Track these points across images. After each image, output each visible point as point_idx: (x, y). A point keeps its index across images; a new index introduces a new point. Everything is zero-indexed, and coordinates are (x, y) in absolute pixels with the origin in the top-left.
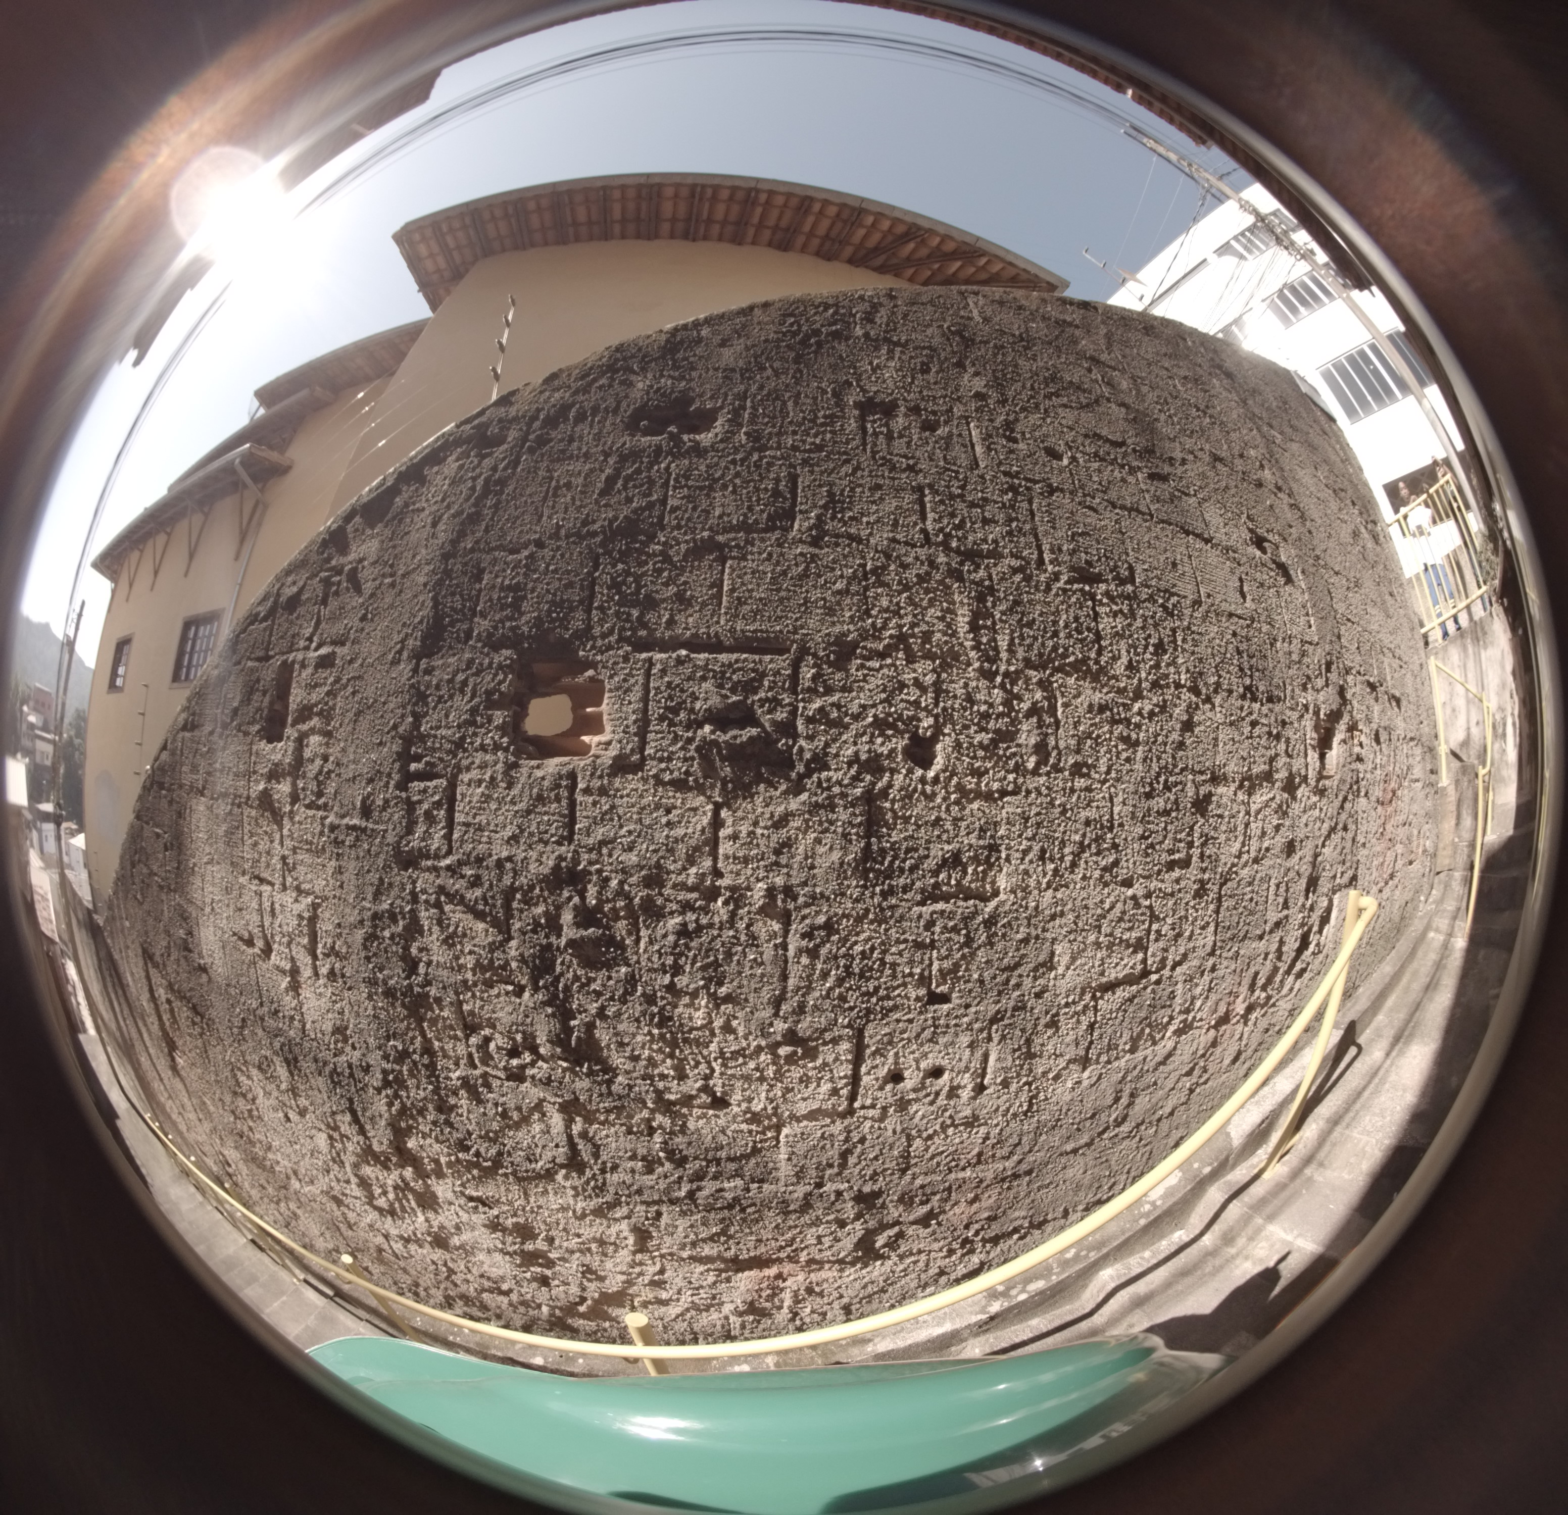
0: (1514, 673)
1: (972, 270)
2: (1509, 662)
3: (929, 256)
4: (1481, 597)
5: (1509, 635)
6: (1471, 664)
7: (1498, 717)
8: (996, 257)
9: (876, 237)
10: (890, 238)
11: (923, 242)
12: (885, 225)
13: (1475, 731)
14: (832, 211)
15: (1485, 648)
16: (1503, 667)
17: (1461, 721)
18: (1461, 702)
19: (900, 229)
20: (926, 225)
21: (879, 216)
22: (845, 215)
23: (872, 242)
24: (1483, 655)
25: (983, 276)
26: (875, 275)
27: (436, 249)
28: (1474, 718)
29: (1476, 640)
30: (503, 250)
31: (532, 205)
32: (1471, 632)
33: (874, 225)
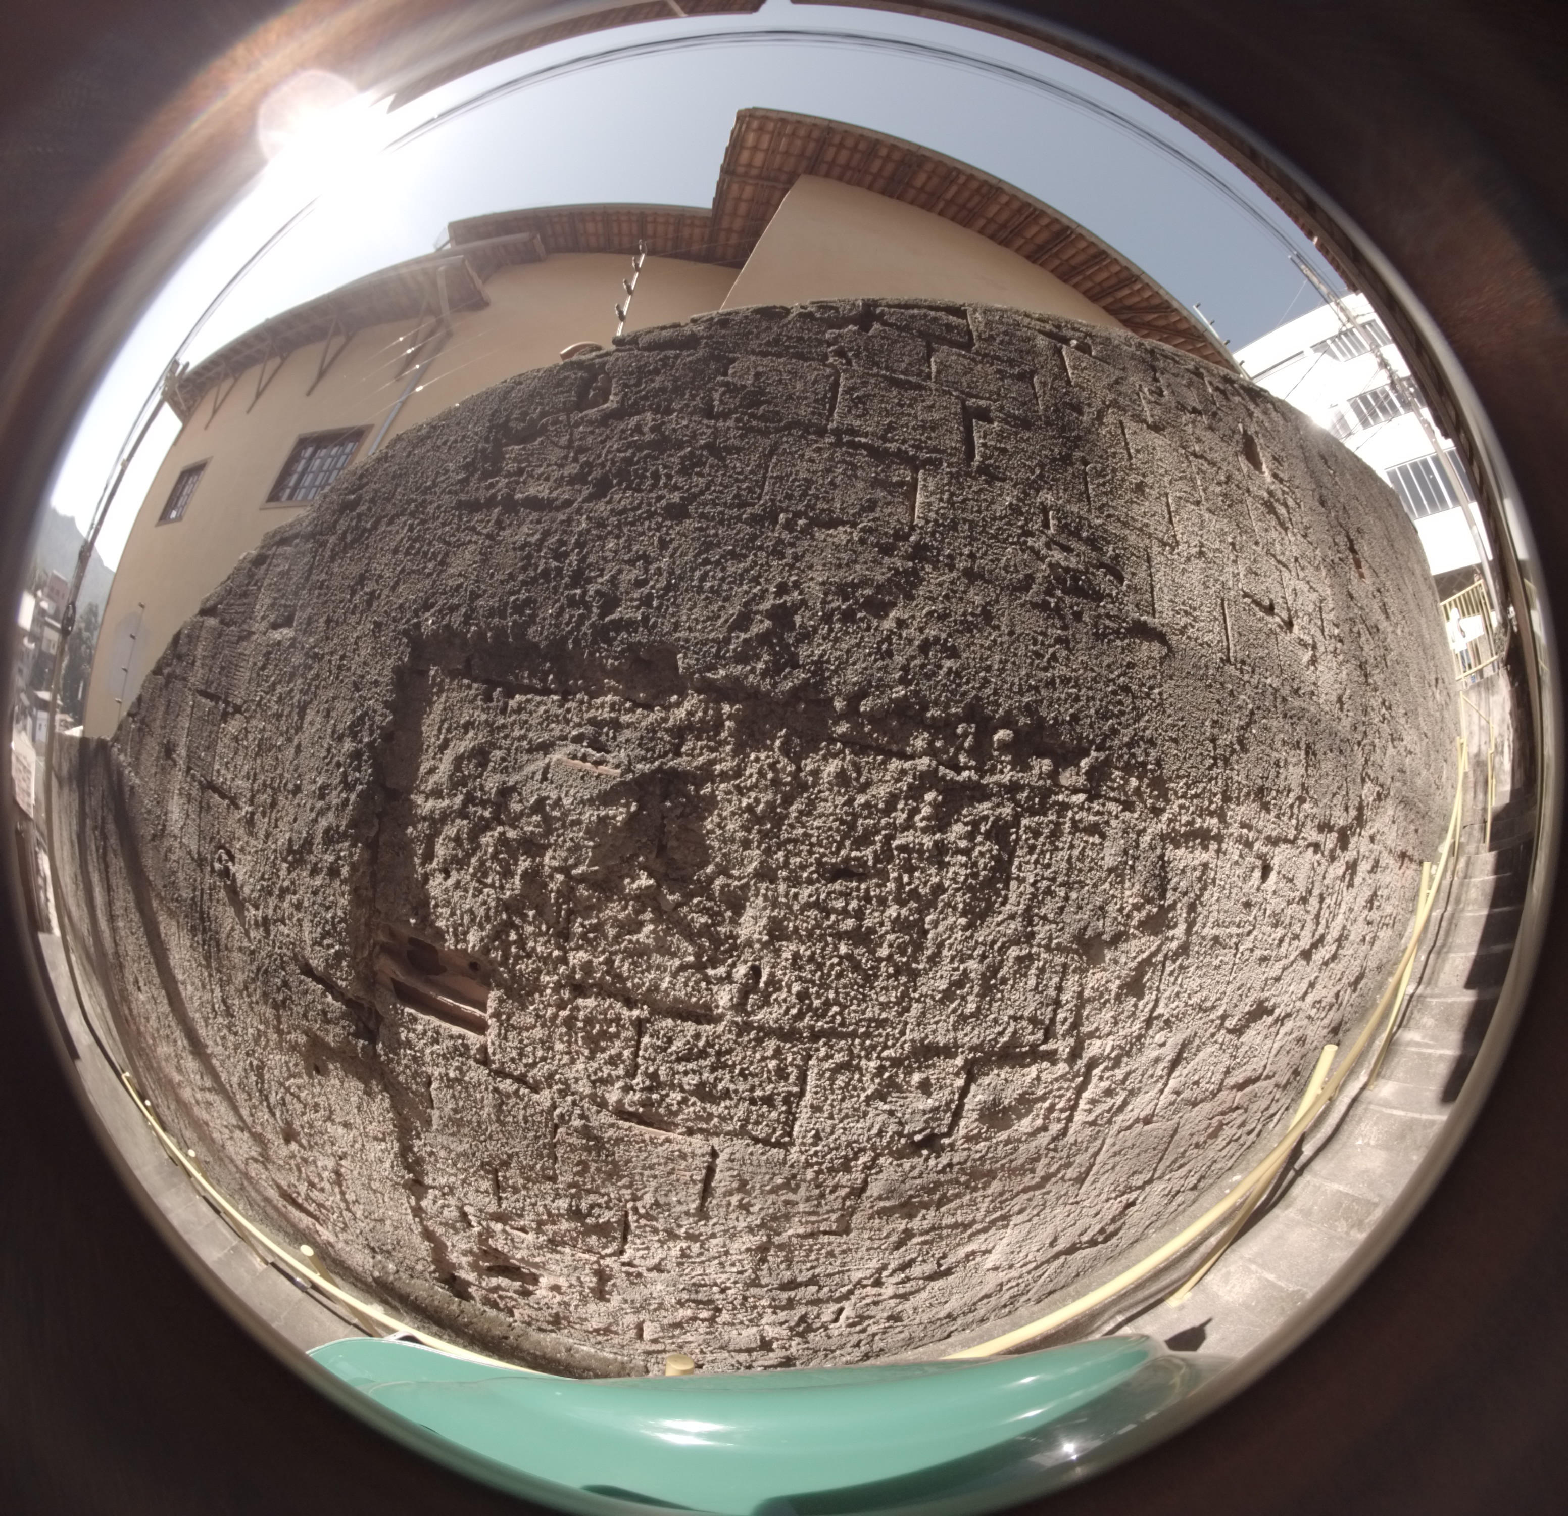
0: (1511, 713)
2: (1508, 706)
4: (1493, 663)
5: (1509, 688)
7: (1499, 740)
9: (1136, 299)
10: (1144, 304)
11: (1166, 317)
12: (1147, 294)
13: (1483, 747)
15: (1493, 696)
16: (1504, 708)
17: (1475, 740)
18: (1475, 728)
19: (1155, 302)
20: (1175, 305)
21: (1147, 286)
22: (1124, 275)
23: (1129, 302)
24: (1491, 699)
27: (765, 143)
28: (1483, 739)
29: (1487, 689)
30: (827, 175)
31: (883, 152)
32: (1484, 684)
33: (1139, 291)
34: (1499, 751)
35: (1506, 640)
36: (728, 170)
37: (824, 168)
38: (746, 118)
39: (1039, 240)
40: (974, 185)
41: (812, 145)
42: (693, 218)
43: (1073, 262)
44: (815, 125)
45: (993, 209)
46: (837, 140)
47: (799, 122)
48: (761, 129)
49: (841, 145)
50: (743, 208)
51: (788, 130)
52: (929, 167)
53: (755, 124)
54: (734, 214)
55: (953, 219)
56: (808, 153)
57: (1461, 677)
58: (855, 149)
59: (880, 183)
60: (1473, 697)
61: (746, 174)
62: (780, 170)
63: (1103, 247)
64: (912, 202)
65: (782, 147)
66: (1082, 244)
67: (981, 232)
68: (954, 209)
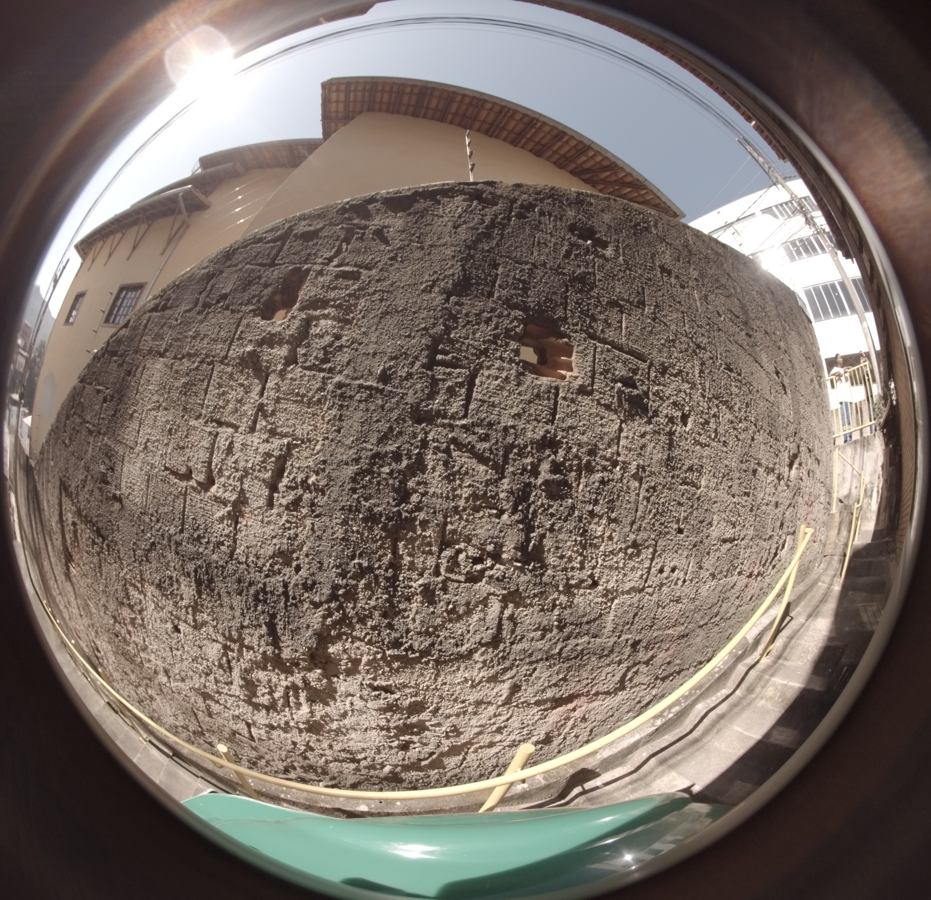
0: (882, 467)
1: (636, 194)
2: (881, 461)
3: (615, 181)
4: (871, 426)
5: (883, 447)
6: (857, 457)
7: (869, 487)
8: (651, 191)
11: (615, 173)
12: (599, 158)
14: (573, 143)
15: (868, 451)
16: (876, 462)
17: (847, 485)
19: (606, 163)
21: (597, 153)
23: (587, 165)
24: (866, 454)
25: (641, 199)
26: (582, 183)
27: (342, 98)
28: (855, 484)
29: (864, 446)
30: (380, 111)
33: (592, 157)
34: (868, 494)
36: (326, 117)
37: (377, 106)
38: (327, 86)
39: (517, 130)
40: (467, 100)
41: (367, 94)
43: (543, 142)
44: (366, 82)
45: (483, 114)
46: (380, 88)
47: (357, 82)
48: (338, 90)
49: (383, 91)
51: (353, 87)
52: (437, 94)
55: (459, 125)
56: (366, 99)
58: (391, 91)
59: (410, 110)
61: (336, 117)
63: (562, 128)
64: (431, 118)
65: (352, 99)
66: (547, 129)
67: (479, 130)
68: (458, 119)
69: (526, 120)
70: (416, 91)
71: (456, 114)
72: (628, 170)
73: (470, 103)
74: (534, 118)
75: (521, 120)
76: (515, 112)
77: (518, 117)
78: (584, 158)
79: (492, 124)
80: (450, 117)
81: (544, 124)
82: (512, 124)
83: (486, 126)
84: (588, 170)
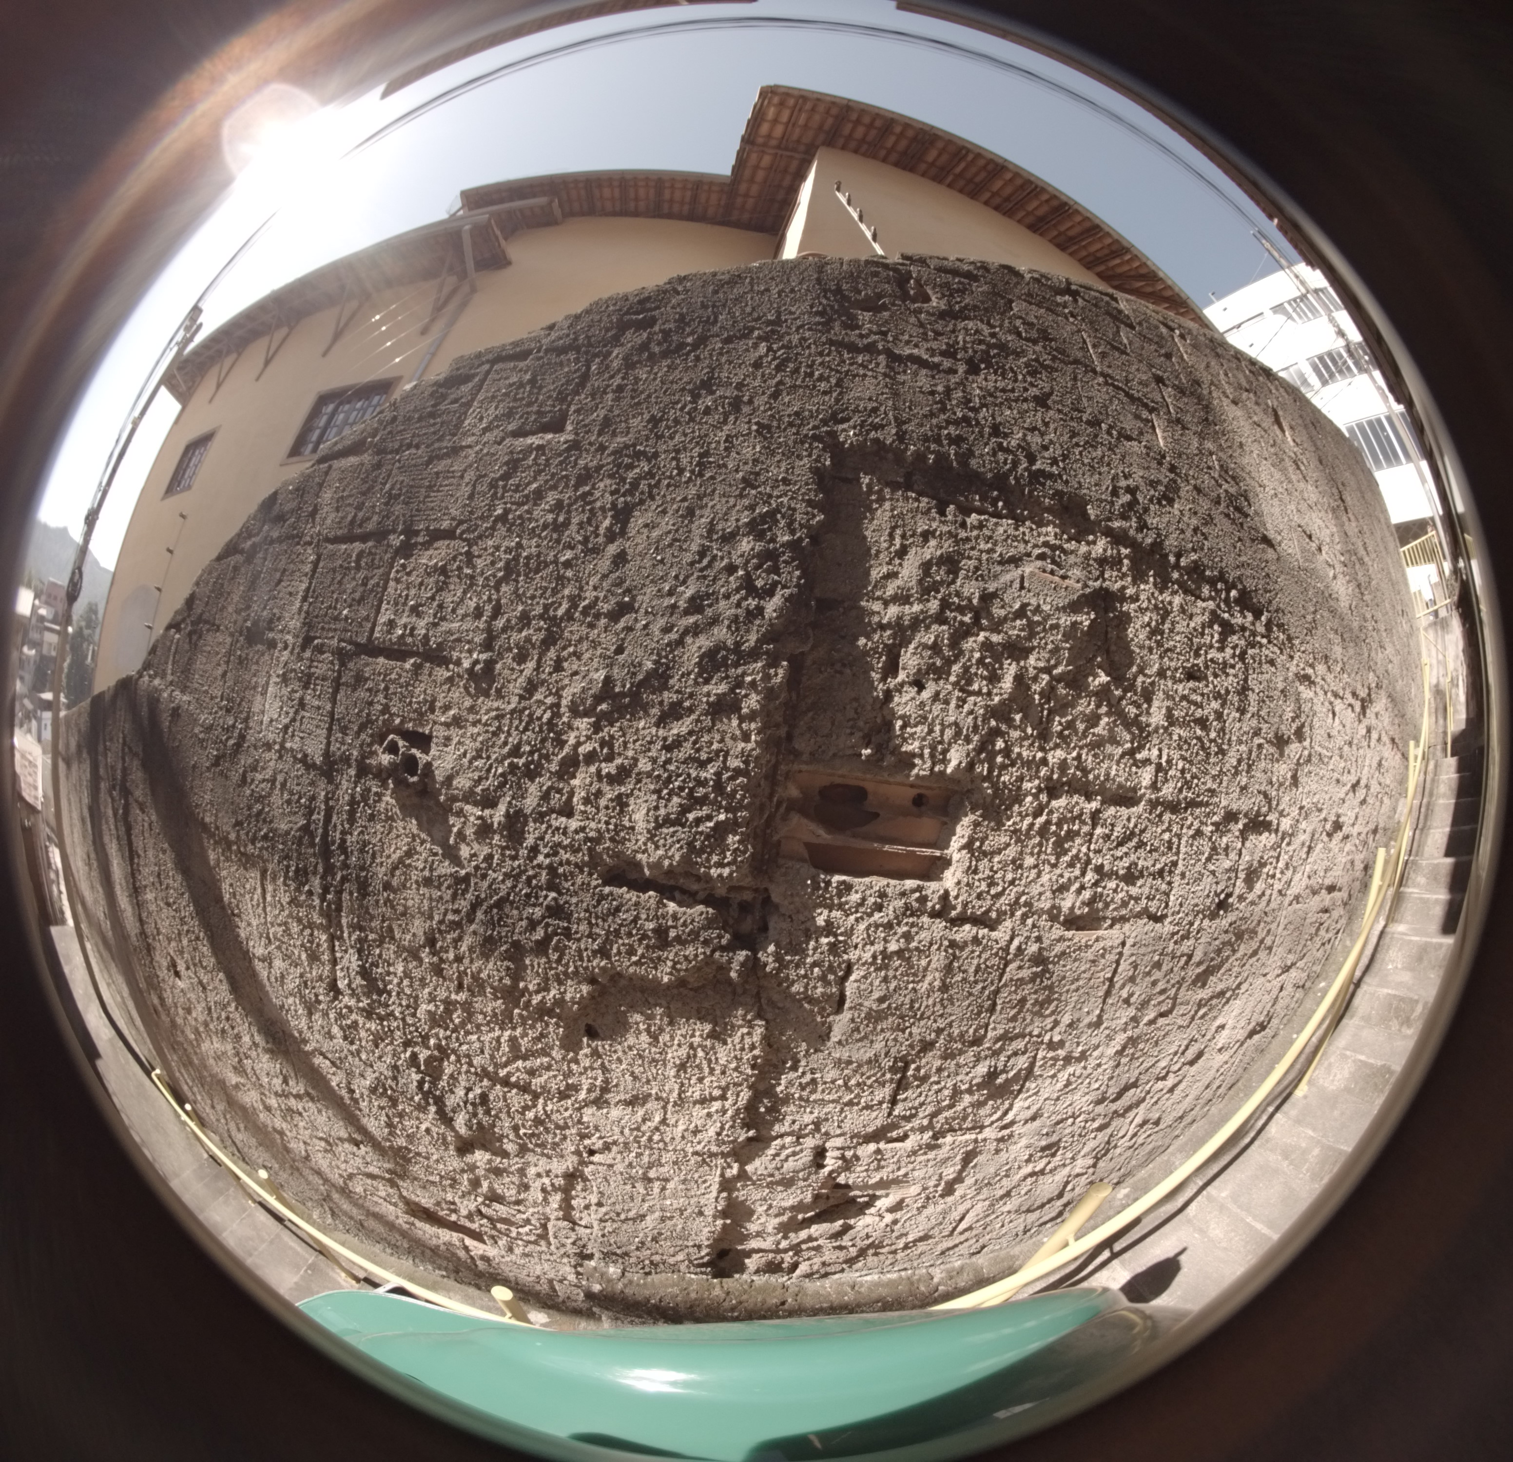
0: (1463, 650)
4: (1446, 605)
5: (1461, 628)
6: (1440, 642)
7: (1454, 674)
9: (1126, 268)
12: (1136, 264)
13: (1441, 679)
14: (1108, 241)
15: (1448, 634)
16: (1457, 646)
17: (1435, 672)
18: (1434, 662)
19: (1143, 271)
20: (1161, 275)
21: (1135, 257)
22: (1114, 248)
23: (1120, 270)
24: (1447, 638)
27: (784, 118)
28: (1441, 672)
29: (1443, 628)
30: (843, 148)
31: (898, 129)
32: (1439, 623)
33: (1128, 261)
34: (1454, 683)
35: (1457, 585)
36: (748, 140)
37: (841, 141)
38: (768, 93)
39: (1040, 212)
40: (981, 162)
41: (830, 121)
42: (711, 184)
43: (1071, 233)
44: (833, 103)
45: (997, 185)
46: (854, 117)
47: (818, 100)
48: (782, 104)
49: (858, 122)
50: (760, 175)
51: (808, 106)
52: (940, 145)
53: (776, 100)
54: (752, 180)
55: (961, 191)
56: (827, 127)
57: (1422, 616)
58: (871, 126)
59: (894, 157)
60: (1431, 635)
61: (765, 145)
62: (798, 141)
63: (1097, 222)
64: (923, 175)
65: (802, 121)
66: (1078, 219)
67: (986, 203)
68: (962, 183)
69: (1055, 203)
70: (910, 133)
71: (960, 175)
72: (1169, 283)
73: (984, 167)
74: (1066, 204)
75: (1047, 201)
76: (1043, 190)
77: (1045, 197)
78: (1117, 261)
79: (1007, 199)
80: (950, 178)
81: (1077, 212)
82: (1035, 203)
83: (997, 201)
84: (1120, 275)
